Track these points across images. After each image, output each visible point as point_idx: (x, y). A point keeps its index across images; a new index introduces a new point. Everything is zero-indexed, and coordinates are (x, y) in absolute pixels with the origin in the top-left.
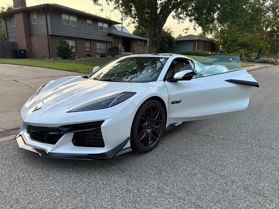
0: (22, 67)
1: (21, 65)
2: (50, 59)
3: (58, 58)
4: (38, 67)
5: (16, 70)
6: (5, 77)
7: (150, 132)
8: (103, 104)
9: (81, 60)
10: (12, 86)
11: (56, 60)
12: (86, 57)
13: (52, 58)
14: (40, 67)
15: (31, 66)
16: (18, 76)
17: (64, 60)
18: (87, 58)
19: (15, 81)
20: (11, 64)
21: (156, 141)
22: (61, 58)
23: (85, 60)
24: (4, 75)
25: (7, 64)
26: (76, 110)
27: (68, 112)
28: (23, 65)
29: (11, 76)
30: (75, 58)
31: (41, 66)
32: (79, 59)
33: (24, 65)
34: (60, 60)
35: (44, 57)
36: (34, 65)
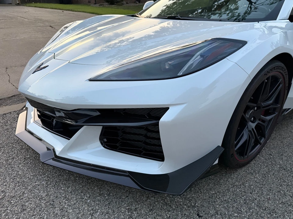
0: (63, 12)
1: (62, 10)
2: (96, 5)
3: (104, 4)
4: (81, 12)
5: (55, 15)
6: (41, 22)
7: (253, 129)
8: (167, 67)
9: (129, 5)
10: (45, 32)
11: (101, 6)
12: (135, 3)
13: (98, 4)
14: (83, 12)
15: (73, 11)
16: (55, 21)
17: (110, 6)
18: (137, 3)
19: (51, 26)
20: (52, 9)
21: (260, 144)
22: (107, 4)
23: (134, 6)
24: (41, 20)
25: (49, 8)
26: (107, 77)
27: (91, 80)
28: (64, 10)
29: (47, 21)
30: (123, 4)
31: (83, 10)
32: (128, 5)
33: (66, 10)
34: (106, 6)
35: (89, 2)
36: (76, 10)
